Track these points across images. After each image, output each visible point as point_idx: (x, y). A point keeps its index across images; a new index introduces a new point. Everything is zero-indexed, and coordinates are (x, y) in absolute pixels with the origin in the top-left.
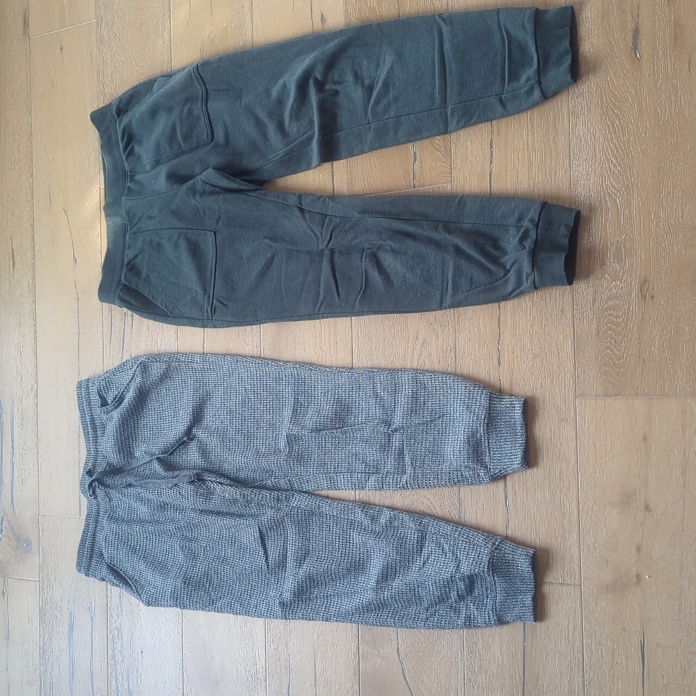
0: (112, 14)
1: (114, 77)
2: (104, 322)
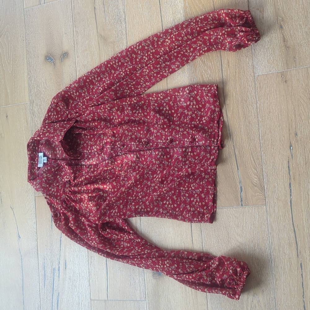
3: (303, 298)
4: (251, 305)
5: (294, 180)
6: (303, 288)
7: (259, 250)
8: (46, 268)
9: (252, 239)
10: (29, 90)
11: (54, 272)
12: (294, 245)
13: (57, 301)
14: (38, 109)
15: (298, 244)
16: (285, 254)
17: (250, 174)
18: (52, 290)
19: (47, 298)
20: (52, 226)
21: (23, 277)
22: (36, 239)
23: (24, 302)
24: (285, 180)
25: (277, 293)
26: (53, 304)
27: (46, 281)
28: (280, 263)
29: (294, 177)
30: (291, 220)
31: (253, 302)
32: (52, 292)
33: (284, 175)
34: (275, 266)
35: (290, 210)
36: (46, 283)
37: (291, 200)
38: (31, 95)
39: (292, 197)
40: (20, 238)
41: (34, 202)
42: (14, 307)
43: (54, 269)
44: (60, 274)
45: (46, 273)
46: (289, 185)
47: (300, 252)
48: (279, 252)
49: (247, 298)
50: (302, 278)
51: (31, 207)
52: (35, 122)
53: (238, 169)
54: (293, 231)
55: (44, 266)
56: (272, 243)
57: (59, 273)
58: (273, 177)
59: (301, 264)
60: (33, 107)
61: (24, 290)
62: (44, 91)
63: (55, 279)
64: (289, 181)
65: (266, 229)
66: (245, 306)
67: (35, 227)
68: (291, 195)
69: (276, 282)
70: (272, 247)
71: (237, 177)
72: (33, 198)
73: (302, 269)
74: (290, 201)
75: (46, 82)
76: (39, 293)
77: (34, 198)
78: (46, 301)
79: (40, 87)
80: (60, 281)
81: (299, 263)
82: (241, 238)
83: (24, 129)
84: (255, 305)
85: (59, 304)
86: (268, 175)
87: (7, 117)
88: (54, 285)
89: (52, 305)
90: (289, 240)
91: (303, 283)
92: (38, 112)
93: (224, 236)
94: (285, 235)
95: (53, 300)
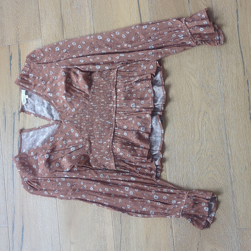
3: (250, 110)
4: (202, 124)
5: (241, 6)
6: (249, 101)
7: (209, 73)
8: (6, 113)
9: (203, 64)
11: (14, 116)
12: (241, 65)
13: (17, 143)
15: (244, 62)
16: (233, 73)
17: (200, 5)
18: (13, 132)
20: (11, 73)
24: (232, 7)
25: (226, 109)
27: (6, 125)
28: (228, 82)
29: (241, 3)
30: (238, 43)
31: (203, 120)
32: (13, 134)
33: (232, 3)
34: (223, 85)
35: (238, 34)
36: (6, 127)
37: (238, 24)
39: (239, 22)
43: (14, 113)
44: (20, 118)
45: (6, 118)
46: (236, 11)
47: (247, 71)
48: (227, 73)
49: (198, 117)
50: (249, 93)
53: (189, 2)
54: (240, 52)
55: (4, 112)
56: (221, 65)
57: (19, 116)
58: (221, 5)
59: (247, 81)
63: (15, 123)
64: (236, 7)
65: (215, 53)
66: (196, 124)
68: (238, 20)
69: (224, 99)
70: (220, 69)
71: (188, 9)
73: (248, 85)
74: (237, 26)
80: (20, 124)
81: (245, 80)
82: (192, 64)
84: (206, 122)
86: (217, 5)
88: (15, 128)
89: (13, 146)
90: (236, 60)
91: (249, 97)
93: (177, 65)
94: (233, 56)
95: (14, 142)
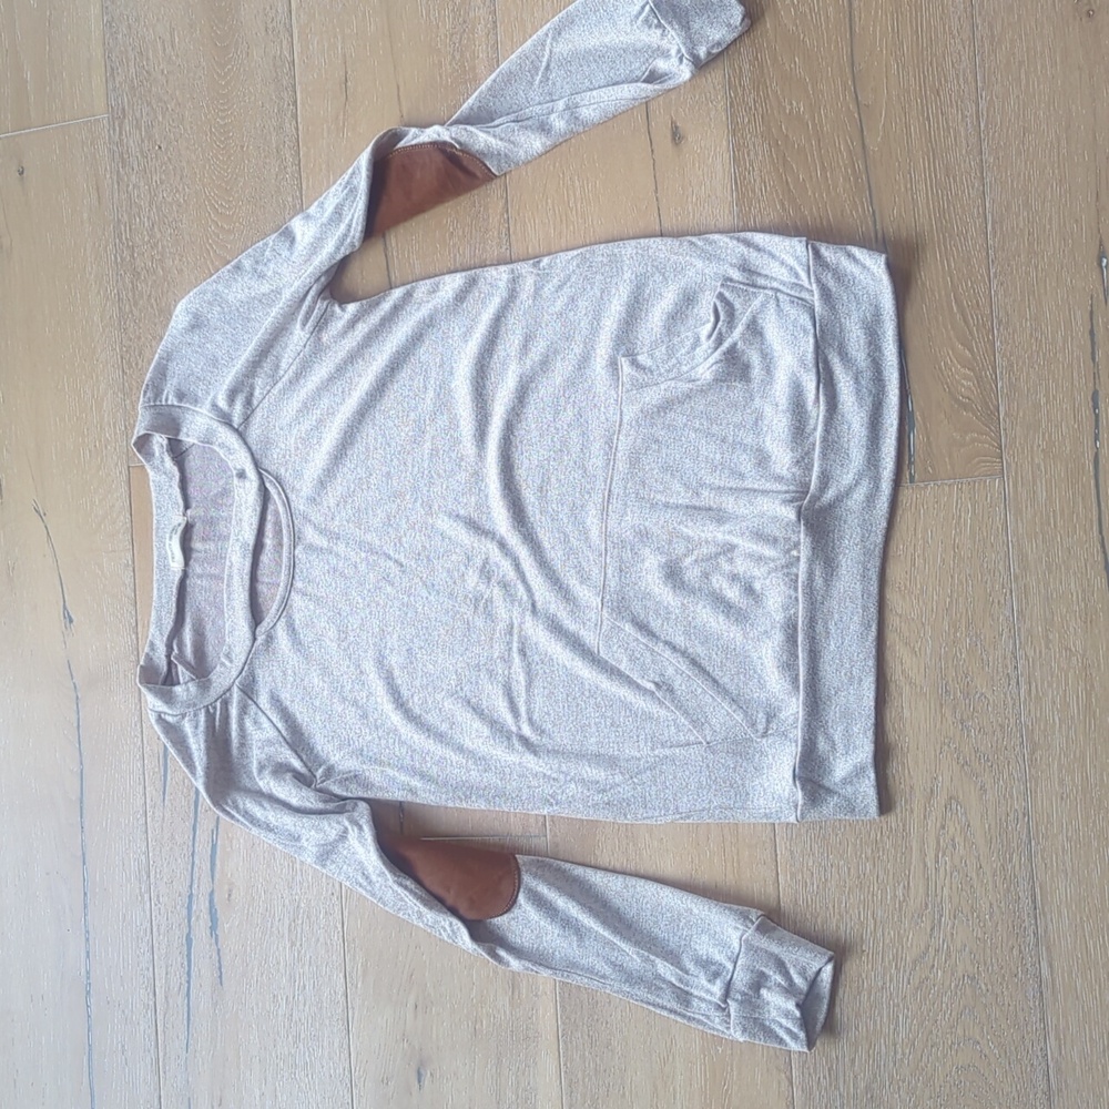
0: (149, 104)
1: (159, 236)
2: (147, 749)
10: (109, 68)
14: (143, 141)
19: (173, 837)
21: (81, 764)
22: (134, 624)
23: (84, 854)
26: (197, 862)
38: (114, 90)
40: (71, 621)
41: (124, 489)
42: (47, 874)
51: (113, 506)
52: (131, 187)
60: (121, 133)
61: (84, 811)
62: (163, 72)
67: (128, 580)
72: (121, 473)
75: (172, 35)
76: (142, 821)
77: (125, 472)
78: (171, 849)
79: (148, 59)
83: (85, 215)
85: (218, 862)
87: (21, 173)
92: (142, 151)
